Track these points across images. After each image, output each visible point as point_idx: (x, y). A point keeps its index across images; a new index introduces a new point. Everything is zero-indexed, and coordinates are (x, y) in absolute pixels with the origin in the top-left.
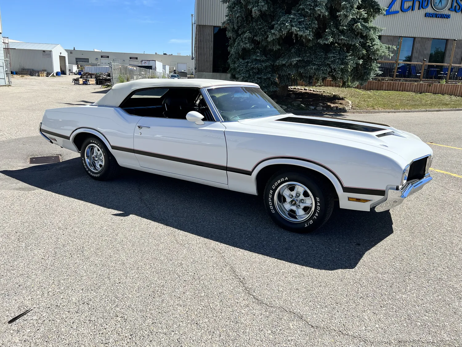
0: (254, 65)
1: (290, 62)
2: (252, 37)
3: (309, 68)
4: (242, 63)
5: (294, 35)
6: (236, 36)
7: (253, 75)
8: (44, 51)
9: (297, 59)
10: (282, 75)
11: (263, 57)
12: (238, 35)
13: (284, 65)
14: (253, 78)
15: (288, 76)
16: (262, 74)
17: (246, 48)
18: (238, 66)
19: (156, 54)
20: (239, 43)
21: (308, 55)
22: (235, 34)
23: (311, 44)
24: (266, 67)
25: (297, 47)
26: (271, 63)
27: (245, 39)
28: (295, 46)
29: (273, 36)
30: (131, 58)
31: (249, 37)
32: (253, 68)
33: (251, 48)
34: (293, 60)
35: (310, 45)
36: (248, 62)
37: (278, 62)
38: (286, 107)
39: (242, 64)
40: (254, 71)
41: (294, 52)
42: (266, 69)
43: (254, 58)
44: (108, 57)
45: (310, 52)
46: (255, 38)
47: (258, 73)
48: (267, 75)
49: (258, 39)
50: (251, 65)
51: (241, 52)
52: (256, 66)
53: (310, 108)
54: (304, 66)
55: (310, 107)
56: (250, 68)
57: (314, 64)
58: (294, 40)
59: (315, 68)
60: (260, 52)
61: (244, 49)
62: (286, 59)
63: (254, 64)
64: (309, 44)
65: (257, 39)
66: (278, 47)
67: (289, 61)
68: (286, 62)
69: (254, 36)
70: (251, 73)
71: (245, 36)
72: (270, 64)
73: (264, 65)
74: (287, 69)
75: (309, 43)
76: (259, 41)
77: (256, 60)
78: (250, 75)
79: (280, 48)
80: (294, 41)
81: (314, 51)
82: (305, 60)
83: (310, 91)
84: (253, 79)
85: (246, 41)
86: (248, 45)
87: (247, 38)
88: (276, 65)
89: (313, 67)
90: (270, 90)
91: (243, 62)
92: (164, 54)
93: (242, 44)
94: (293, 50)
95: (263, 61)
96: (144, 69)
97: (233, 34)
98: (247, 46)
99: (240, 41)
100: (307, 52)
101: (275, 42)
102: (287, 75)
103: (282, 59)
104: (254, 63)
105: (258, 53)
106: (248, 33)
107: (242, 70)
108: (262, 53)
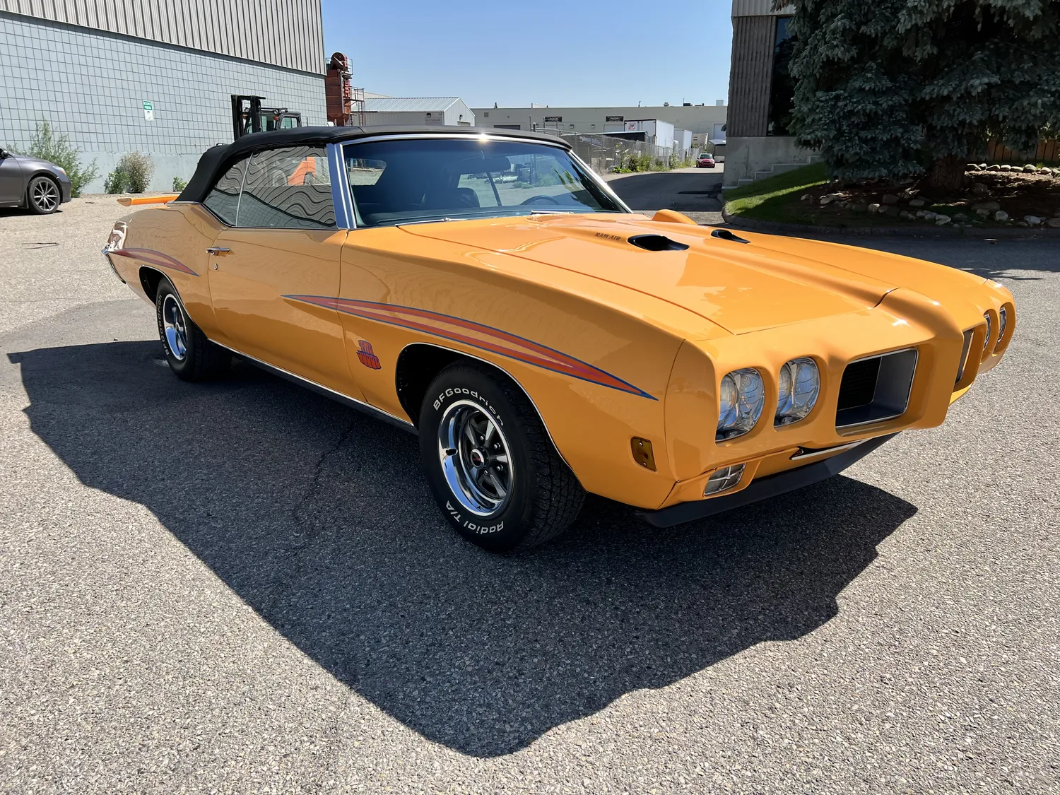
0: (855, 105)
1: (966, 89)
2: (853, 27)
3: (1026, 103)
4: (821, 101)
5: (978, 10)
6: (811, 29)
7: (850, 133)
8: (429, 114)
9: (986, 80)
10: (938, 128)
11: (884, 82)
12: (816, 25)
13: (948, 99)
14: (849, 141)
15: (956, 130)
16: (877, 128)
17: (834, 58)
18: (809, 109)
19: (666, 105)
20: (816, 45)
21: (1026, 67)
22: (806, 23)
23: (1036, 33)
24: (892, 110)
25: (992, 46)
26: (906, 97)
27: (834, 34)
28: (987, 44)
29: (914, 17)
30: (608, 119)
31: (845, 29)
32: (851, 113)
33: (847, 57)
34: (972, 82)
35: (1033, 36)
36: (837, 98)
37: (928, 89)
38: (950, 219)
39: (821, 104)
40: (853, 122)
41: (982, 59)
42: (892, 114)
43: (857, 84)
44: (560, 119)
45: (1035, 57)
46: (863, 28)
47: (865, 126)
48: (890, 130)
49: (873, 31)
50: (846, 105)
51: (821, 71)
52: (860, 107)
53: (1027, 222)
54: (1011, 99)
55: (1028, 219)
56: (841, 114)
57: (1043, 92)
58: (978, 23)
59: (1044, 105)
60: (875, 67)
61: (829, 63)
62: (955, 80)
63: (855, 103)
64: (1031, 33)
65: (870, 30)
66: (929, 49)
67: (963, 87)
68: (951, 89)
69: (859, 25)
70: (845, 128)
71: (832, 26)
72: (905, 100)
73: (885, 103)
74: (955, 110)
75: (1031, 30)
76: (873, 36)
77: (861, 90)
78: (840, 132)
79: (935, 52)
80: (979, 26)
81: (1046, 54)
82: (1017, 83)
83: (1042, 173)
84: (849, 144)
85: (835, 39)
86: (839, 52)
87: (838, 33)
88: (923, 99)
89: (1040, 101)
90: (896, 172)
91: (823, 99)
92: (685, 105)
93: (822, 49)
94: (978, 55)
95: (884, 93)
96: (622, 141)
97: (802, 22)
98: (837, 55)
99: (819, 41)
100: (1025, 57)
101: (923, 36)
102: (956, 126)
103: (941, 82)
104: (855, 100)
105: (870, 71)
106: (841, 19)
107: (820, 119)
108: (882, 70)
